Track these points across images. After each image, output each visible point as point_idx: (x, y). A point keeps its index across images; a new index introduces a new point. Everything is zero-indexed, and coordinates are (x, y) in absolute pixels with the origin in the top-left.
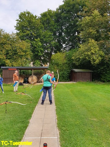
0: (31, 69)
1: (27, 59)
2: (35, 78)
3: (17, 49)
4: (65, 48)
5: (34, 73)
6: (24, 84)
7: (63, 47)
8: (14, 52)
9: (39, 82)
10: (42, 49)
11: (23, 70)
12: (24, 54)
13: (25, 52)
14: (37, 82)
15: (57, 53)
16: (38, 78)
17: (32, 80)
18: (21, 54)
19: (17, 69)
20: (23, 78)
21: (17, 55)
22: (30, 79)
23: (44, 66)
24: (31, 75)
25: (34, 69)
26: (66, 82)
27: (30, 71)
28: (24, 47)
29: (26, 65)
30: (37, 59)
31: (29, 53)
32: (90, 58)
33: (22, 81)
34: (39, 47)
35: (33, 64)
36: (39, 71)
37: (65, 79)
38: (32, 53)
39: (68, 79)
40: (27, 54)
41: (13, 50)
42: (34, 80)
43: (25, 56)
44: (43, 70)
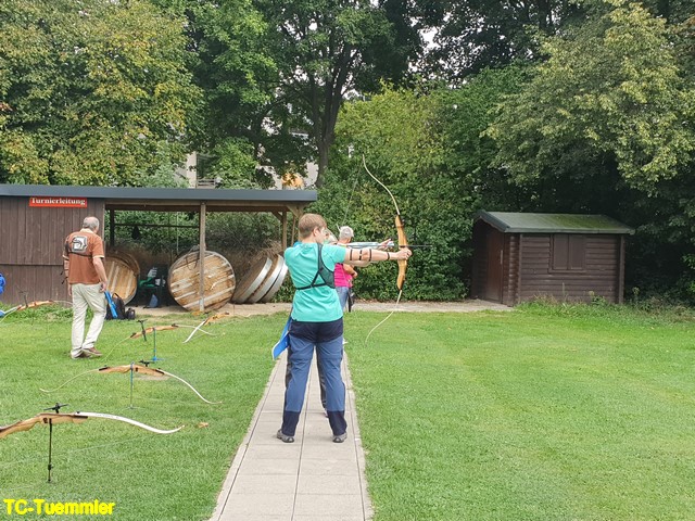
0: (191, 207)
1: (159, 129)
2: (215, 267)
3: (88, 56)
4: (436, 54)
5: (207, 233)
6: (139, 311)
7: (426, 51)
8: (62, 80)
9: (248, 302)
10: (270, 62)
11: (130, 213)
12: (140, 92)
13: (148, 79)
14: (234, 300)
15: (376, 89)
16: (242, 273)
17: (198, 285)
18: (116, 96)
19: (94, 202)
20: (130, 266)
21: (85, 103)
22: (181, 279)
23: (278, 182)
24: (186, 246)
25: (214, 206)
26: (437, 300)
27: (179, 218)
28: (139, 46)
29: (150, 172)
30: (233, 132)
31: (176, 88)
32: (614, 137)
33: (126, 291)
34: (245, 47)
35: (203, 169)
36: (247, 218)
37: (429, 283)
38: (195, 91)
39: (450, 285)
40: (157, 92)
41: (57, 62)
42: (212, 280)
43: (142, 110)
44: (276, 214)
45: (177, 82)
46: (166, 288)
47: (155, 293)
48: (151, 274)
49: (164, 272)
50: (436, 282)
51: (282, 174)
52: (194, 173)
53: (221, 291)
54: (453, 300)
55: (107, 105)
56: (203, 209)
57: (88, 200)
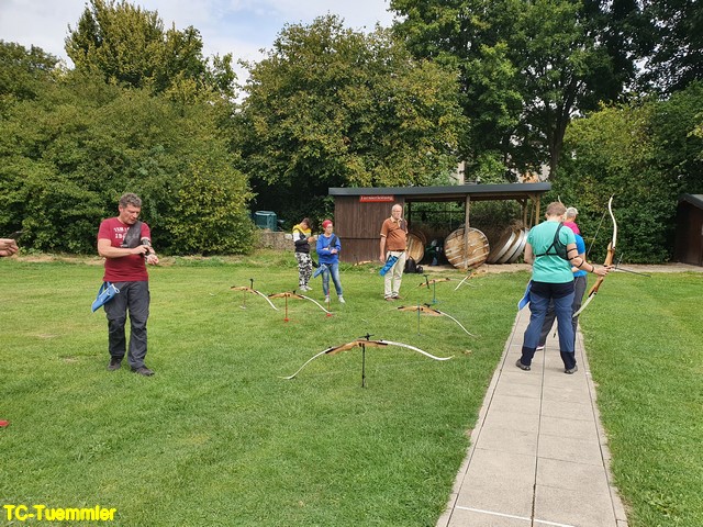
0: (460, 197)
1: (440, 147)
2: (475, 239)
3: (396, 102)
4: (647, 77)
5: (470, 215)
6: (425, 268)
7: (638, 76)
8: (381, 120)
9: (498, 263)
10: (518, 96)
11: (421, 204)
12: (429, 123)
13: (434, 114)
14: (488, 261)
15: (597, 108)
16: (494, 242)
17: (464, 251)
18: (415, 127)
19: (398, 198)
20: (420, 239)
21: (395, 134)
22: (453, 247)
23: (521, 179)
24: (456, 225)
25: (475, 197)
26: (645, 263)
27: (452, 206)
28: (428, 92)
29: (434, 177)
30: (491, 146)
31: (452, 118)
33: (417, 255)
34: (500, 87)
35: (468, 172)
36: (498, 204)
37: (638, 250)
38: (465, 120)
39: (656, 252)
40: (440, 123)
41: (378, 108)
42: (473, 248)
43: (430, 135)
44: (519, 201)
45: (454, 115)
46: (443, 253)
47: (436, 257)
48: (433, 243)
49: (442, 243)
50: (644, 249)
51: (523, 173)
52: (462, 175)
53: (479, 255)
54: (658, 263)
55: (408, 134)
56: (468, 199)
57: (395, 196)
